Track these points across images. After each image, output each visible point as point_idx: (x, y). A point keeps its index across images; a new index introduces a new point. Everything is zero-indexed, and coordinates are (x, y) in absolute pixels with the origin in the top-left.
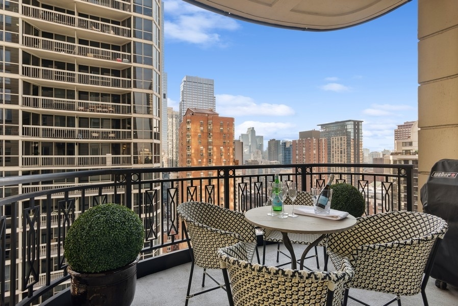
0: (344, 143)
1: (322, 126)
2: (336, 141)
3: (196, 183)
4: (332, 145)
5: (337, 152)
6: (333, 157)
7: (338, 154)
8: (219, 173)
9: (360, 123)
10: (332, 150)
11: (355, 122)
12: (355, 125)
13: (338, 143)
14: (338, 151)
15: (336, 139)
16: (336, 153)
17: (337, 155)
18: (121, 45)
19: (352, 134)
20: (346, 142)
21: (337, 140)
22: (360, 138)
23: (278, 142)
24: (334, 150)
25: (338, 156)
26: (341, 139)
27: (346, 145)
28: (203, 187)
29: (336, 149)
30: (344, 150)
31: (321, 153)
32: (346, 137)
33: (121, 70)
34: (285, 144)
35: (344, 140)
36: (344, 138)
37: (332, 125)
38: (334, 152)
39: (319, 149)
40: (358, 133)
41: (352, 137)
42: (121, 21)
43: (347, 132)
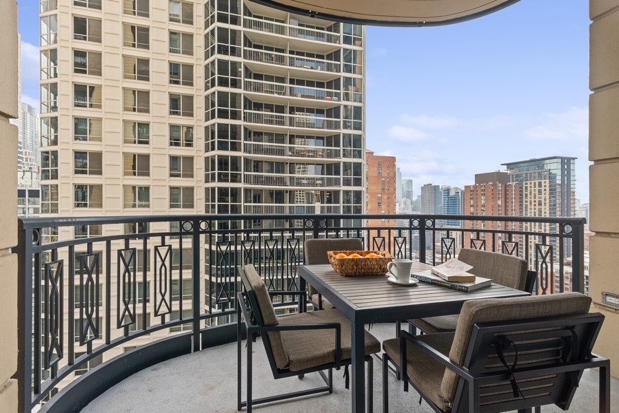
0: (545, 190)
1: (509, 166)
2: (531, 187)
3: (384, 233)
4: (524, 193)
5: (533, 203)
6: (526, 210)
7: (535, 205)
8: (411, 223)
9: (572, 161)
10: (524, 200)
11: (563, 159)
12: (563, 164)
13: (535, 190)
14: (535, 201)
15: (531, 183)
16: (531, 203)
17: (533, 207)
18: (325, 82)
19: (559, 178)
20: (548, 189)
21: (533, 185)
22: (572, 182)
23: (436, 188)
24: (529, 200)
25: (535, 209)
26: (540, 184)
27: (548, 192)
28: (392, 239)
29: (531, 198)
30: (545, 200)
31: (509, 204)
32: (548, 181)
33: (325, 109)
34: (448, 190)
35: (545, 186)
36: (545, 182)
37: (525, 165)
38: (528, 203)
39: (506, 198)
40: (569, 175)
41: (559, 182)
42: (325, 54)
43: (550, 174)
